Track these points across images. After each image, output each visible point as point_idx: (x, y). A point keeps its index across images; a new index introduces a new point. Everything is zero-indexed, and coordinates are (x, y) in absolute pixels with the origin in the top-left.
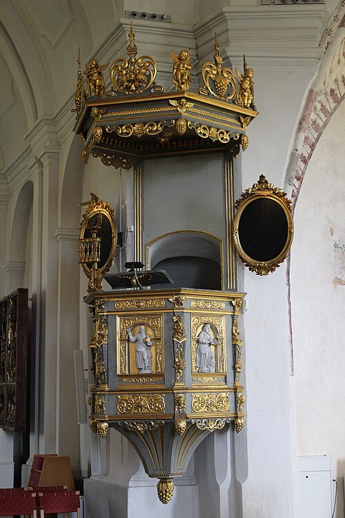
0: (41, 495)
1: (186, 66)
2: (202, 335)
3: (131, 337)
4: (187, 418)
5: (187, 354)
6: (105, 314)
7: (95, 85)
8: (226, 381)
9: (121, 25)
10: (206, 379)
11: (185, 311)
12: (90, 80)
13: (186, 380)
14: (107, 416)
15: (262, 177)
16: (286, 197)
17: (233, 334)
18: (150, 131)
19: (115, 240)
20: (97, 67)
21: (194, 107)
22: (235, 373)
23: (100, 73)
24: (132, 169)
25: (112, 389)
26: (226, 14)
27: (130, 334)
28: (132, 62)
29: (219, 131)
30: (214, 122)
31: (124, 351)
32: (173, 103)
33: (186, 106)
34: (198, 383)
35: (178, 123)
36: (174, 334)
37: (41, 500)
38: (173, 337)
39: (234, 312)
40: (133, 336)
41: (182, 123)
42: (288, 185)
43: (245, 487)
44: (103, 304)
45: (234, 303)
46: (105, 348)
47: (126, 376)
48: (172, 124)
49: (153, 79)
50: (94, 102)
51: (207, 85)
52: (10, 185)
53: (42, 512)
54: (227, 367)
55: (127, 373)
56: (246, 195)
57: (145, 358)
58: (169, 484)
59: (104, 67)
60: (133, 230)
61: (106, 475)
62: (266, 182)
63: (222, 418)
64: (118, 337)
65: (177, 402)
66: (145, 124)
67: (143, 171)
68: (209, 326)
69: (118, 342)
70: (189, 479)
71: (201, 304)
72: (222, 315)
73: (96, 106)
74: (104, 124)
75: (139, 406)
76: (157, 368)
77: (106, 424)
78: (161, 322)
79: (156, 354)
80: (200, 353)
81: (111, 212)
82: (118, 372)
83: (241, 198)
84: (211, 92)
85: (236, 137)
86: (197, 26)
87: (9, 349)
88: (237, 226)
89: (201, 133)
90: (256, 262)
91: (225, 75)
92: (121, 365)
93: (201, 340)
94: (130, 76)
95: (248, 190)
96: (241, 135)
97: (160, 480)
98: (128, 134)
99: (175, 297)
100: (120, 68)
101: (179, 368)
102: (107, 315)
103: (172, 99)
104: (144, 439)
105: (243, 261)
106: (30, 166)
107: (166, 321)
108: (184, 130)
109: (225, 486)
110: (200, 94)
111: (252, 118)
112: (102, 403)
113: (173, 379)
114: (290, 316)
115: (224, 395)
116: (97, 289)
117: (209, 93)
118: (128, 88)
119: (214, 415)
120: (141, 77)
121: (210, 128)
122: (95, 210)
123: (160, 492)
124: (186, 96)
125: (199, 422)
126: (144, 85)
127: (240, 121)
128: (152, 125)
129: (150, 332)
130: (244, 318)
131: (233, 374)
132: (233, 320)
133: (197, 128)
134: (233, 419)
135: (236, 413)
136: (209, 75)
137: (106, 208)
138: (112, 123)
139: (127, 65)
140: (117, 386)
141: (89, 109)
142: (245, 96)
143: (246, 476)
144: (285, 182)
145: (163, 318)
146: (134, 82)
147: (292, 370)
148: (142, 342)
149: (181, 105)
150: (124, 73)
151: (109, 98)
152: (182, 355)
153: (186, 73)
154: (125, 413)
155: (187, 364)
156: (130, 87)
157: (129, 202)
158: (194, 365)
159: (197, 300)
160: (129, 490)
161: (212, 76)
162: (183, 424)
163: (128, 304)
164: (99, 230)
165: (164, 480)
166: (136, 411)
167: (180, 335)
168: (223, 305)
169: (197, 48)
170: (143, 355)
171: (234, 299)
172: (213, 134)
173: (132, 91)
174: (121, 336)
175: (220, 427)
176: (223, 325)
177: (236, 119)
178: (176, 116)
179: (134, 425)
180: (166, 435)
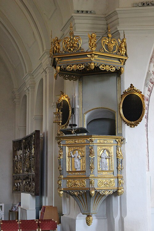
0: (40, 222)
1: (94, 40)
2: (102, 155)
3: (72, 156)
4: (95, 189)
5: (95, 163)
6: (62, 145)
7: (56, 48)
8: (113, 174)
9: (72, 16)
10: (104, 173)
11: (94, 144)
12: (55, 46)
13: (95, 174)
14: (62, 189)
15: (131, 85)
16: (142, 93)
17: (117, 154)
18: (80, 68)
19: (70, 112)
20: (57, 40)
21: (98, 57)
22: (118, 170)
23: (59, 43)
24: (78, 80)
25: (65, 177)
26: (117, 11)
27: (72, 154)
28: (71, 39)
29: (110, 67)
30: (107, 63)
31: (70, 161)
32: (89, 56)
33: (94, 57)
34: (100, 175)
35: (91, 65)
36: (90, 154)
37: (40, 224)
38: (89, 156)
39: (117, 144)
40: (73, 155)
41: (93, 64)
42: (146, 87)
43: (125, 219)
44: (61, 142)
45: (117, 140)
46: (62, 160)
47: (70, 172)
48: (88, 65)
49: (80, 46)
50: (56, 56)
51: (104, 47)
52: (35, 79)
53: (40, 229)
54: (114, 168)
55: (71, 170)
56: (125, 93)
57: (78, 164)
58: (91, 218)
59: (60, 40)
60: (78, 107)
61: (69, 214)
62: (133, 87)
63: (111, 190)
64: (67, 155)
65: (91, 183)
66: (77, 65)
67: (82, 81)
68: (106, 150)
69: (67, 158)
70: (103, 216)
71: (102, 141)
72: (112, 146)
73: (57, 58)
74: (60, 65)
75: (75, 184)
76: (83, 168)
77: (62, 192)
78: (84, 149)
79: (83, 162)
80: (102, 162)
81: (69, 99)
82: (67, 170)
83: (123, 94)
84: (106, 50)
85: (118, 68)
86: (106, 15)
87: (33, 157)
88: (121, 106)
89: (101, 68)
90: (130, 122)
91: (112, 42)
92: (68, 167)
93: (102, 157)
94: (70, 45)
95: (126, 90)
96: (120, 67)
97: (87, 216)
98: (71, 69)
99: (90, 138)
100: (66, 41)
101: (92, 169)
102: (62, 146)
103: (88, 54)
104: (79, 198)
105: (124, 121)
106: (41, 72)
107: (87, 149)
108: (93, 68)
109: (117, 219)
110: (100, 52)
111: (126, 60)
112: (61, 183)
113: (89, 173)
114: (148, 145)
115: (112, 180)
116: (61, 134)
117: (105, 51)
118: (70, 50)
119: (108, 188)
120: (75, 45)
121: (105, 65)
122: (63, 98)
123: (87, 221)
124: (94, 53)
125: (101, 191)
126: (77, 49)
127: (120, 61)
128: (80, 65)
129: (80, 153)
130: (125, 146)
131: (117, 171)
132: (117, 148)
133: (100, 66)
134: (117, 190)
135: (118, 188)
136: (105, 43)
137: (67, 98)
138: (64, 64)
139: (69, 40)
140: (66, 176)
141: (55, 58)
142: (122, 50)
143: (126, 215)
144: (145, 85)
145: (85, 147)
146: (72, 47)
147: (149, 169)
148: (77, 157)
149: (92, 57)
150: (68, 43)
151: (62, 54)
152: (93, 163)
153: (94, 43)
154: (70, 187)
155: (95, 167)
156: (71, 49)
157: (76, 95)
158: (99, 167)
159: (100, 139)
160: (76, 220)
161: (106, 43)
162: (93, 192)
163: (71, 141)
164: (62, 108)
165: (89, 216)
166: (74, 187)
167: (92, 154)
168: (112, 141)
169: (107, 25)
170: (77, 163)
171: (117, 139)
172: (107, 68)
173: (71, 51)
174: (68, 155)
175: (110, 193)
176: (112, 150)
177: (118, 61)
178: (90, 62)
179: (73, 192)
180: (88, 197)
